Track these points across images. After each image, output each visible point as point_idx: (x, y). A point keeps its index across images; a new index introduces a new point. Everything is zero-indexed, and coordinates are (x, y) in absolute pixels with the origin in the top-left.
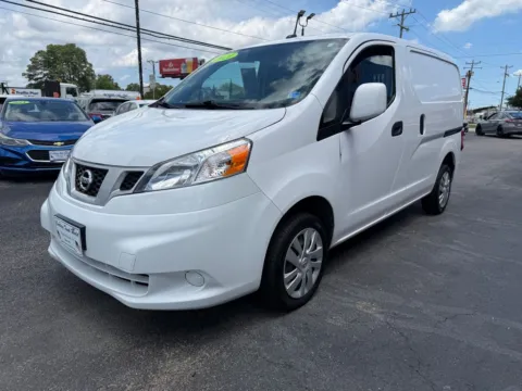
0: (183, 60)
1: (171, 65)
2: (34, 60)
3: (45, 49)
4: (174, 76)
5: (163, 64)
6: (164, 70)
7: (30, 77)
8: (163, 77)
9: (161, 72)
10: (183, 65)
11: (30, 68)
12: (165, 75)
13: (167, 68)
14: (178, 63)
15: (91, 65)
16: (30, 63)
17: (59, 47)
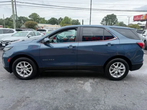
0: (142, 15)
1: (137, 17)
2: (103, 19)
3: (106, 16)
4: (138, 21)
5: (135, 17)
6: (135, 19)
7: (102, 23)
8: (134, 21)
9: (134, 20)
10: (142, 17)
11: (102, 21)
12: (135, 21)
13: (136, 18)
14: (140, 16)
15: (117, 19)
16: (102, 20)
17: (109, 15)
